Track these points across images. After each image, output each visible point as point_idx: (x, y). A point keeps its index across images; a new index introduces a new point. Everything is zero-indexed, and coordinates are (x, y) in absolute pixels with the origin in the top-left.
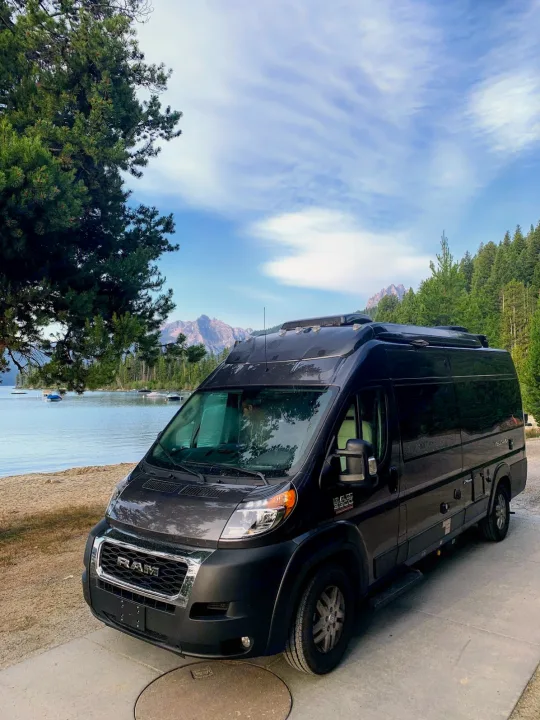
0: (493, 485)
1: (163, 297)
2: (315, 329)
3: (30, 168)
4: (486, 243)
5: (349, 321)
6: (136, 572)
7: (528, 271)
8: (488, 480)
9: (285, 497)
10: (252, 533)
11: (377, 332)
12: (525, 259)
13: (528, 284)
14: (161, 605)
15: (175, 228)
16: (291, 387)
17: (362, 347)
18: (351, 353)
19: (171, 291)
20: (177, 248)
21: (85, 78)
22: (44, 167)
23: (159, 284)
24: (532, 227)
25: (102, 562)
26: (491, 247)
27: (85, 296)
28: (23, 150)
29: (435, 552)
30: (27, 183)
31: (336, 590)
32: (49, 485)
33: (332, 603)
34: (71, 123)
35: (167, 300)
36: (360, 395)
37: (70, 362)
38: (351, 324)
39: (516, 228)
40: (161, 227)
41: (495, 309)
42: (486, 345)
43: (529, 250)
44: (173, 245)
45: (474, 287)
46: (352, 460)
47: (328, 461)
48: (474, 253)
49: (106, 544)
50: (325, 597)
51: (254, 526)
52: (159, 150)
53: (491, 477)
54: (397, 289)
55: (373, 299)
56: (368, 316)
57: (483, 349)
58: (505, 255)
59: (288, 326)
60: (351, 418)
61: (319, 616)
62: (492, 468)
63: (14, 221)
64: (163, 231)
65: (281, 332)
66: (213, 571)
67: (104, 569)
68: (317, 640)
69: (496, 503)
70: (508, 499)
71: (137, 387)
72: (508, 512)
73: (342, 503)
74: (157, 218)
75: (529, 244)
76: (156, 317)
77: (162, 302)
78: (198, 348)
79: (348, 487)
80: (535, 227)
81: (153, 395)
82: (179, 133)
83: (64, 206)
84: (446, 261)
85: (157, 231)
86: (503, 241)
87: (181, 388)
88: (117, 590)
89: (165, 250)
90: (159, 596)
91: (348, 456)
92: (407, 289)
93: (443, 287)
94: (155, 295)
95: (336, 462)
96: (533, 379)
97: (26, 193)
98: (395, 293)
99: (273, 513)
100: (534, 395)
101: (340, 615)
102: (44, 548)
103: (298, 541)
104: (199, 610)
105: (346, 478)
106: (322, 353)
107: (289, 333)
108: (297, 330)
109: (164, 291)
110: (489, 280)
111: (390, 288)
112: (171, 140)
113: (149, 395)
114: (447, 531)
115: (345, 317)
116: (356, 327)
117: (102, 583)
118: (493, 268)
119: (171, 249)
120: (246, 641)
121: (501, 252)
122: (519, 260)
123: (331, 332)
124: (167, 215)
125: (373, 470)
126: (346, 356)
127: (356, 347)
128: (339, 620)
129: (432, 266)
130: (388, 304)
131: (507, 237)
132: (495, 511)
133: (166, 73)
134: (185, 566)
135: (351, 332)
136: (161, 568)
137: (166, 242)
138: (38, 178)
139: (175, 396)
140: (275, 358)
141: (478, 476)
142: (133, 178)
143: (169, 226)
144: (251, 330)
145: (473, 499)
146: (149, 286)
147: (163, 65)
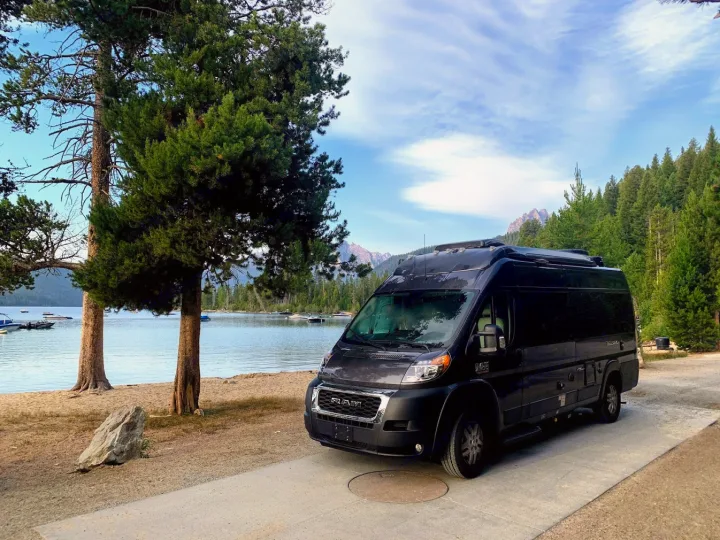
0: (604, 376)
1: (340, 226)
2: (461, 250)
3: (258, 137)
4: (632, 167)
5: (487, 244)
6: (346, 407)
7: (678, 195)
8: (600, 372)
9: (443, 359)
10: (421, 380)
11: (508, 252)
12: (674, 182)
13: (677, 208)
14: (363, 424)
15: (343, 170)
16: (444, 290)
17: (495, 264)
18: (488, 267)
19: (345, 222)
20: (343, 185)
21: (289, 65)
22: (268, 136)
23: (336, 216)
24: (683, 149)
25: (319, 403)
26: (638, 171)
27: (288, 226)
28: (255, 124)
29: (552, 419)
30: (257, 147)
31: (477, 426)
32: (226, 385)
33: (474, 433)
34: (279, 98)
35: (342, 229)
36: (494, 297)
37: (274, 275)
38: (489, 246)
39: (665, 152)
40: (331, 169)
41: (642, 235)
42: (601, 265)
43: (678, 174)
44: (340, 183)
45: (619, 212)
46: (488, 338)
47: (471, 338)
48: (619, 178)
49: (321, 391)
50: (469, 427)
51: (423, 376)
52: (339, 114)
53: (602, 368)
54: (540, 214)
55: (515, 223)
56: (501, 241)
57: (598, 267)
58: (653, 178)
59: (441, 248)
60: (487, 316)
61: (465, 440)
62: (604, 363)
63: (247, 174)
64: (334, 172)
65: (435, 252)
66: (398, 402)
67: (322, 408)
68: (464, 454)
69: (608, 391)
70: (619, 391)
71: (279, 310)
72: (619, 402)
73: (480, 367)
74: (328, 162)
75: (679, 167)
76: (334, 241)
77: (339, 230)
78: (365, 266)
79: (486, 357)
80: (686, 150)
81: (295, 317)
82: (347, 93)
83: (280, 162)
84: (579, 191)
85: (329, 173)
86: (650, 165)
87: (321, 311)
88: (332, 418)
89: (334, 187)
90: (362, 419)
91: (485, 335)
92: (550, 214)
93: (577, 215)
94: (332, 226)
95: (477, 340)
96: (671, 303)
97: (256, 156)
98: (537, 217)
99: (435, 368)
100: (673, 319)
101: (479, 442)
102: (246, 420)
103: (452, 387)
104: (389, 425)
105: (484, 350)
106: (466, 267)
107: (442, 253)
108: (448, 251)
109: (340, 221)
110: (635, 204)
111: (532, 212)
112: (341, 98)
113: (291, 317)
114: (563, 404)
115: (484, 241)
116: (491, 249)
117: (320, 415)
118: (640, 192)
119: (338, 186)
120: (418, 447)
121: (648, 176)
122: (668, 184)
123: (475, 253)
124: (336, 160)
125: (503, 345)
126: (485, 269)
127: (492, 263)
128: (479, 445)
129: (566, 195)
130: (530, 228)
131: (655, 160)
132: (606, 397)
133: (344, 54)
134: (379, 399)
135: (488, 252)
136: (363, 402)
137: (334, 181)
138: (265, 144)
139: (316, 318)
140: (432, 271)
141: (589, 367)
142: (319, 135)
143: (338, 169)
144: (389, 254)
145: (585, 384)
146: (327, 217)
147: (341, 47)
